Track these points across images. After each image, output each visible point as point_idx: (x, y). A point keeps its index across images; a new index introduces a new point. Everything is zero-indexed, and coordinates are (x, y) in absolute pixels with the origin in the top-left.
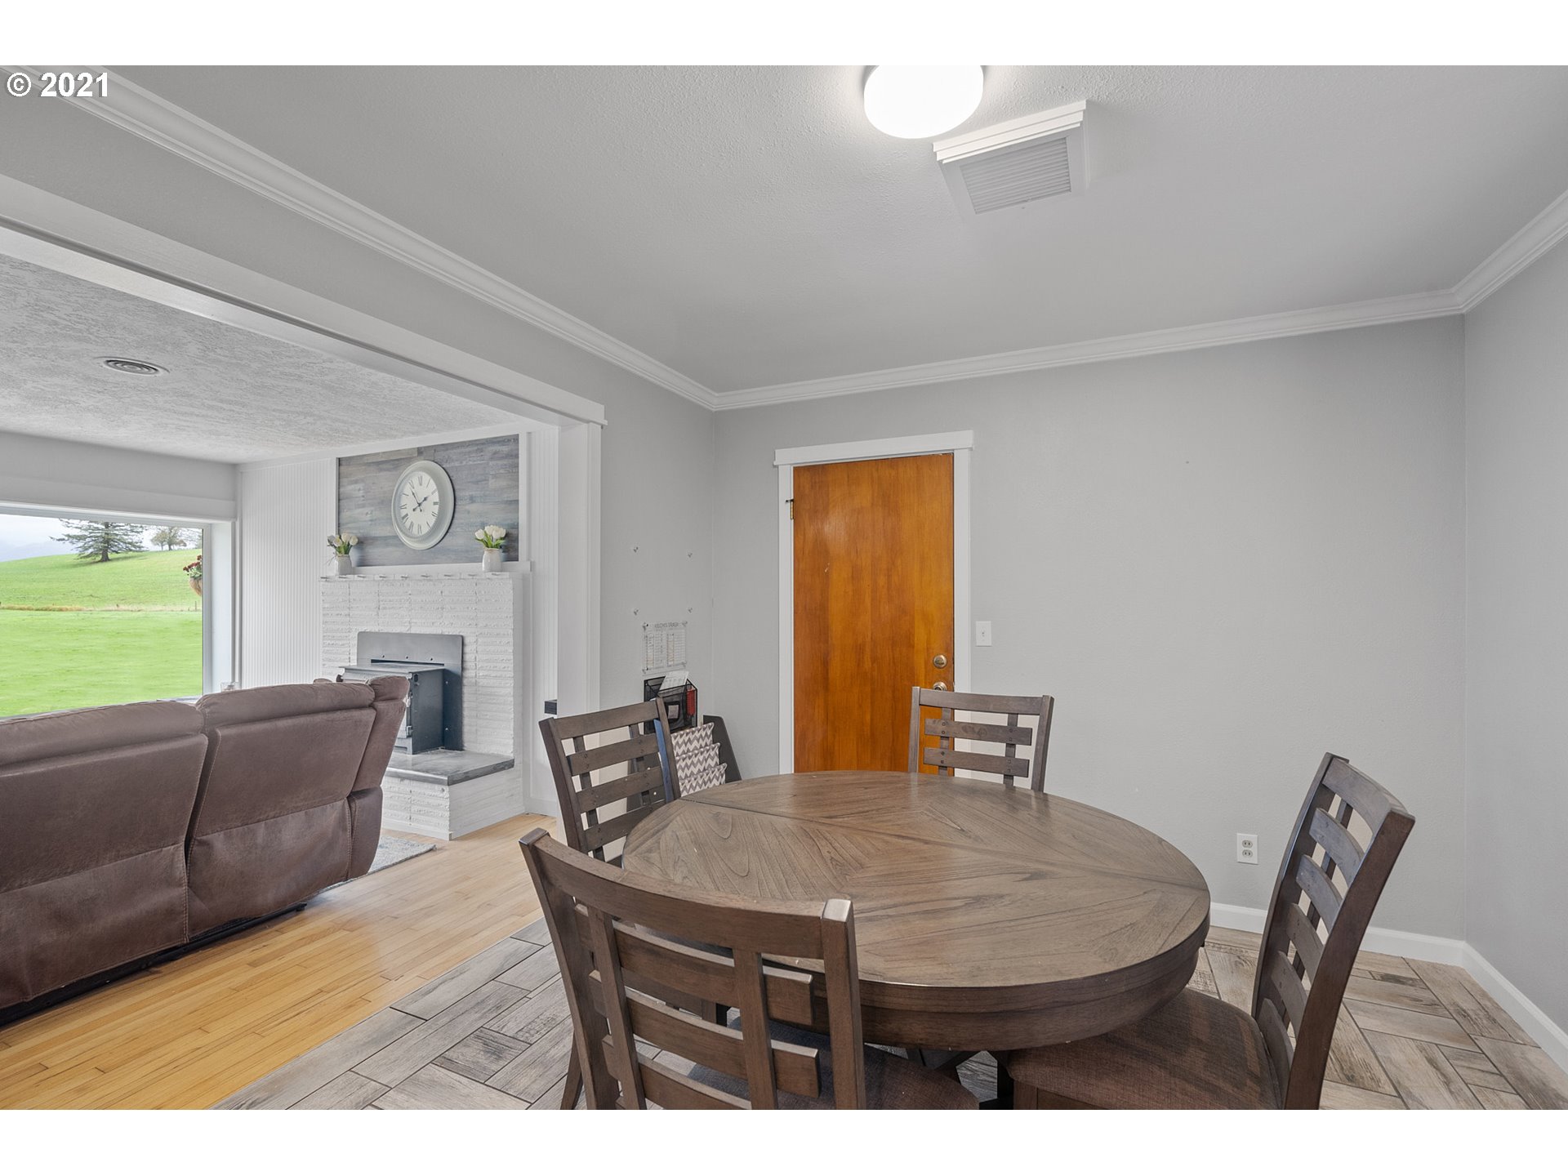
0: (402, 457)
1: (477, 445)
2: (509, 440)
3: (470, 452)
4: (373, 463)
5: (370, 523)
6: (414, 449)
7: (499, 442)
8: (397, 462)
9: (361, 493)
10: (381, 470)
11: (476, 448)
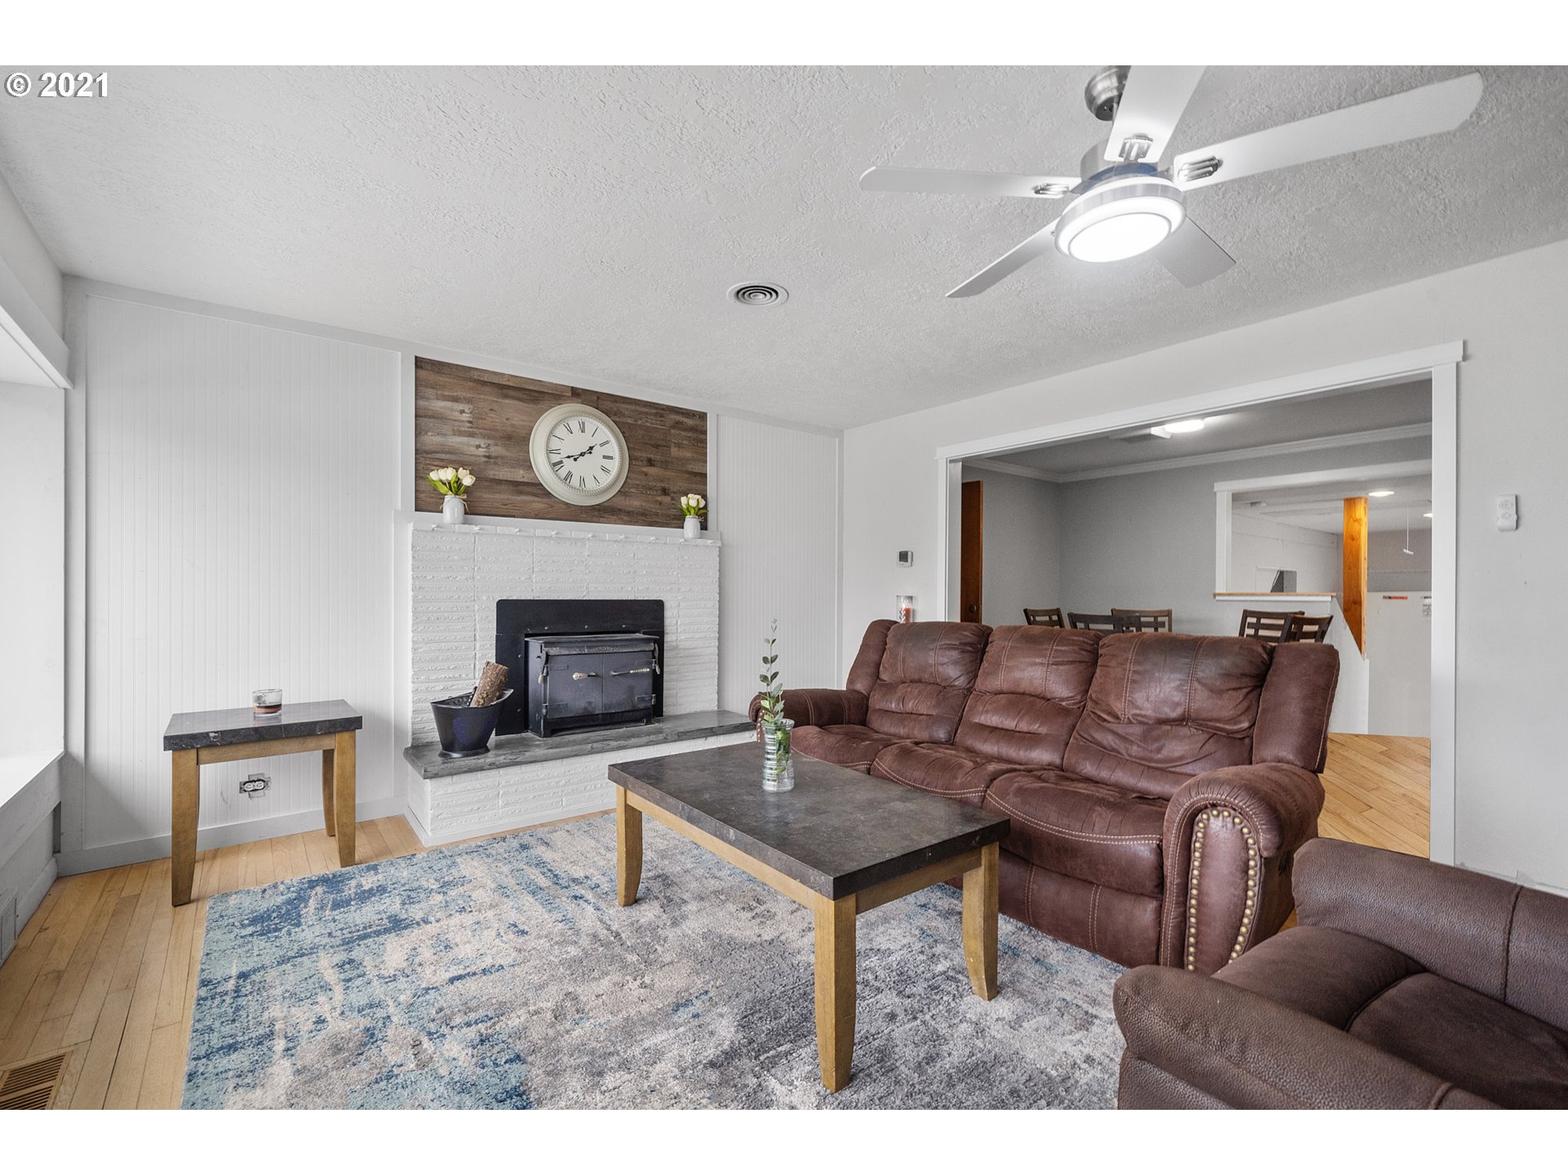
0: (546, 391)
1: (656, 408)
2: (694, 415)
3: (646, 413)
4: (492, 384)
5: (484, 459)
6: (568, 387)
7: (682, 413)
8: (536, 394)
9: (466, 417)
10: (506, 396)
11: (655, 411)
